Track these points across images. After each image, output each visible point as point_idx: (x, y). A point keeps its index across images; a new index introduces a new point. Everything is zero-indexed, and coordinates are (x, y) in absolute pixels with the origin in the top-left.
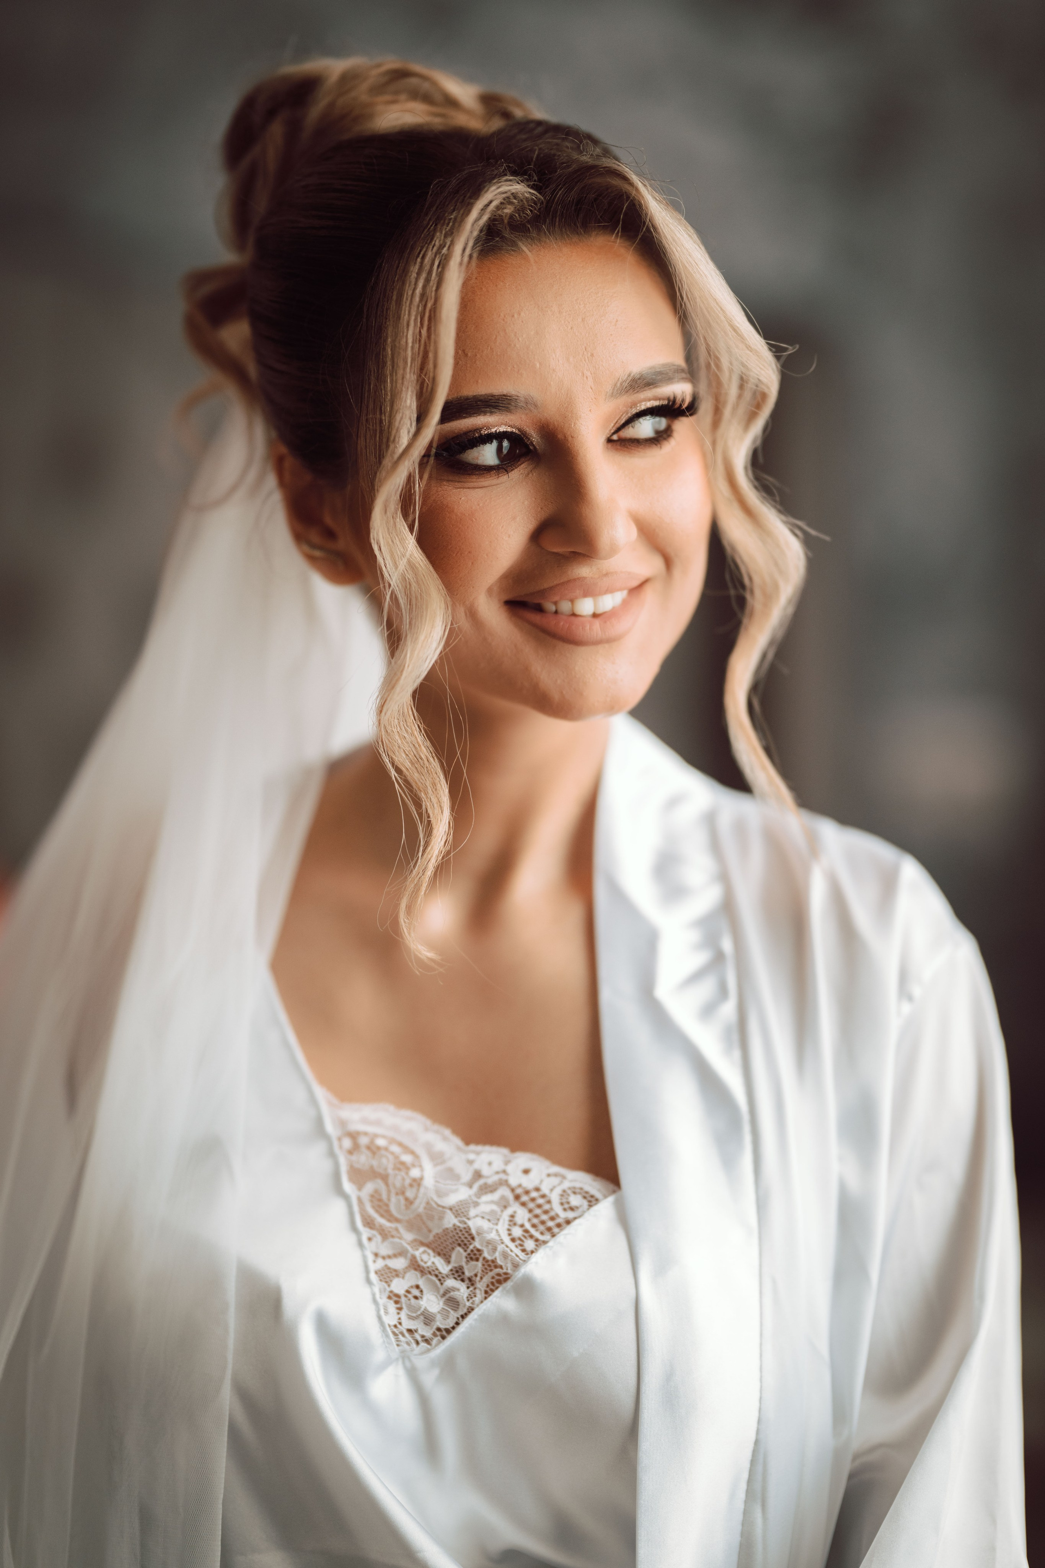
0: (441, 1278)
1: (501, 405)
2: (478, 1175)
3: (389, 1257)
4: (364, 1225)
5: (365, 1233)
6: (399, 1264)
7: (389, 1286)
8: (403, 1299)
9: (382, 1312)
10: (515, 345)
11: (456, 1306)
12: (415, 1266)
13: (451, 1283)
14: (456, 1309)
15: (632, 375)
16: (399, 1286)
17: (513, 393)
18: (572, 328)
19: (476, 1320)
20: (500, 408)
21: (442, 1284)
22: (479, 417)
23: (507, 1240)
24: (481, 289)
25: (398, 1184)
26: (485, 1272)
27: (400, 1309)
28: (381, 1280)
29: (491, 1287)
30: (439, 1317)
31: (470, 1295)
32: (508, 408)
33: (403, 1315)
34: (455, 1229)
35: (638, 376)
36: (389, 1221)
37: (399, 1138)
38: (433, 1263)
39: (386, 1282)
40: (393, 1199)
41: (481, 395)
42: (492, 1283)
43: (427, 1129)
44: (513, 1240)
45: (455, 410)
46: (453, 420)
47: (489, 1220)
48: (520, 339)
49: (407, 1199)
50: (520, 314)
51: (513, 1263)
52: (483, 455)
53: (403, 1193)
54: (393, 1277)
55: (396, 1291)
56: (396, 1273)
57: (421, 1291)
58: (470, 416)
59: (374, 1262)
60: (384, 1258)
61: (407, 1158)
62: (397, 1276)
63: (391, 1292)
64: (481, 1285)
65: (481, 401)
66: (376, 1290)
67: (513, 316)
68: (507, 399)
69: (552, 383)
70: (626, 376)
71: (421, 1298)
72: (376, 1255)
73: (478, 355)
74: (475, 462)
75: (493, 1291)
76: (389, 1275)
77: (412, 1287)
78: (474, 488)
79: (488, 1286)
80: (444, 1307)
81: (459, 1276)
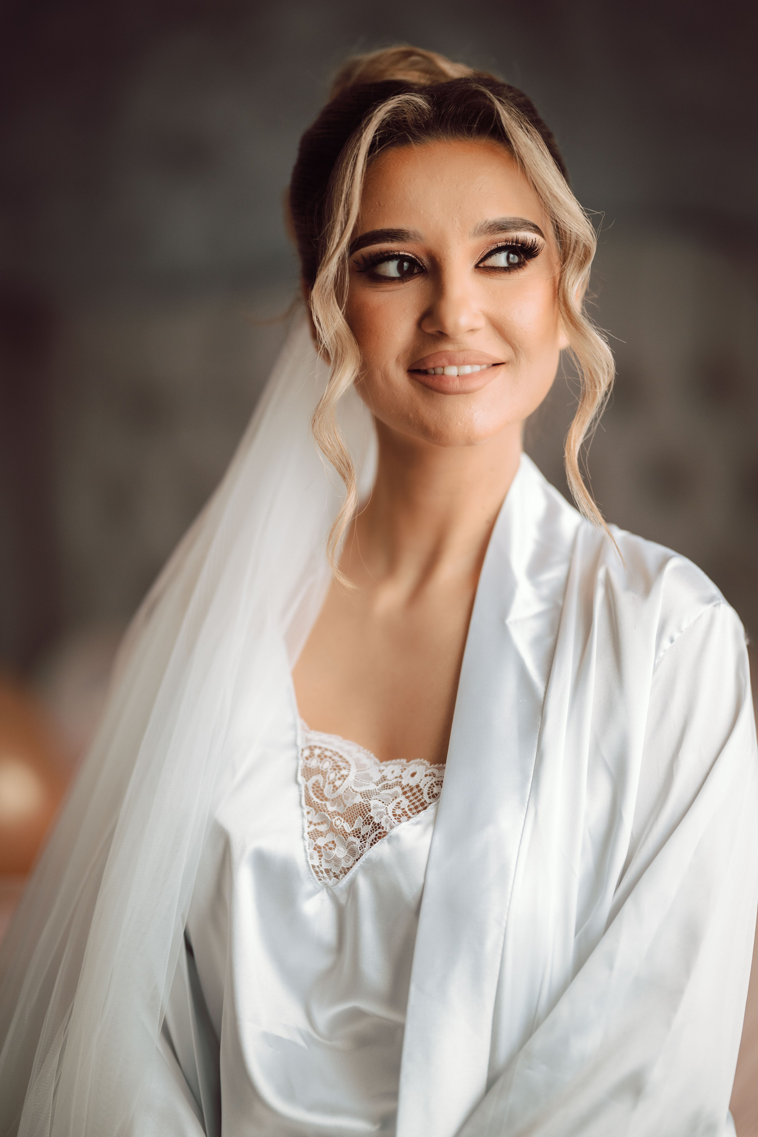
0: (346, 835)
1: (398, 236)
2: (384, 778)
3: (319, 824)
4: (307, 804)
5: (307, 808)
6: (323, 828)
7: (315, 841)
8: (323, 850)
9: (309, 858)
10: (409, 199)
11: (354, 853)
12: (332, 829)
13: (351, 839)
14: (354, 855)
15: (488, 222)
16: (321, 842)
17: (405, 229)
18: (448, 190)
19: (364, 862)
20: (398, 238)
21: (346, 840)
22: (384, 244)
23: (390, 814)
24: (394, 164)
25: (331, 778)
26: (373, 830)
27: (321, 856)
28: (310, 838)
29: (374, 841)
30: (343, 861)
31: (361, 846)
32: (402, 238)
33: (323, 860)
34: (360, 805)
35: (493, 223)
36: (322, 800)
37: (341, 753)
38: (342, 826)
39: (313, 839)
40: (326, 786)
41: (385, 230)
42: (375, 839)
43: (359, 751)
44: (395, 815)
45: (370, 239)
46: (369, 245)
47: (383, 802)
48: (413, 195)
49: (334, 786)
50: (415, 180)
51: (390, 826)
52: (388, 270)
53: (333, 783)
54: (319, 836)
55: (319, 844)
56: (321, 834)
57: (335, 845)
58: (379, 243)
59: (309, 827)
60: (315, 825)
61: (342, 764)
62: (322, 836)
63: (316, 845)
64: (369, 841)
65: (385, 233)
66: (307, 844)
67: (410, 181)
68: (401, 232)
69: (431, 224)
70: (484, 222)
71: (334, 849)
72: (311, 823)
73: (386, 204)
74: (384, 274)
75: (375, 843)
76: (317, 835)
77: (330, 842)
78: (384, 291)
79: (373, 840)
80: (347, 855)
81: (357, 835)
